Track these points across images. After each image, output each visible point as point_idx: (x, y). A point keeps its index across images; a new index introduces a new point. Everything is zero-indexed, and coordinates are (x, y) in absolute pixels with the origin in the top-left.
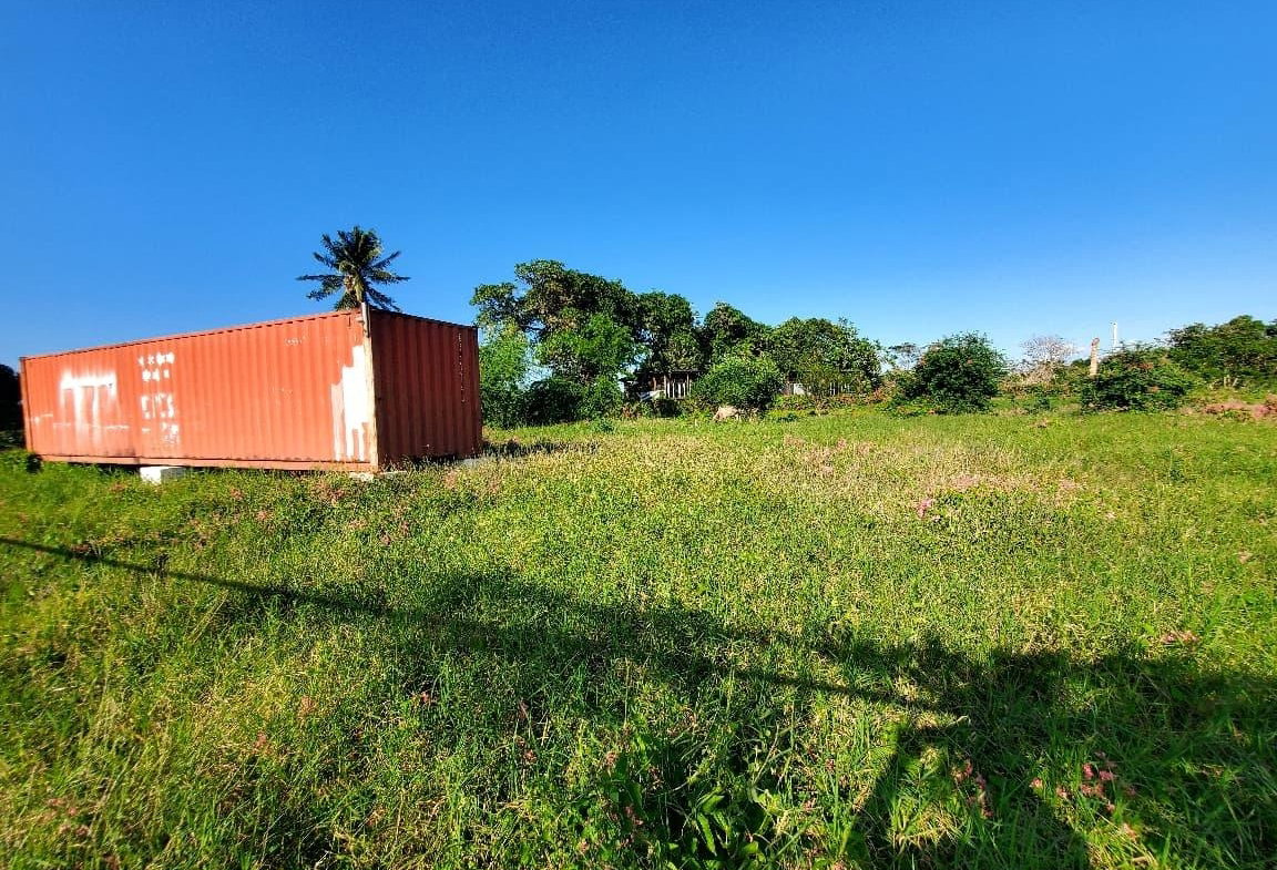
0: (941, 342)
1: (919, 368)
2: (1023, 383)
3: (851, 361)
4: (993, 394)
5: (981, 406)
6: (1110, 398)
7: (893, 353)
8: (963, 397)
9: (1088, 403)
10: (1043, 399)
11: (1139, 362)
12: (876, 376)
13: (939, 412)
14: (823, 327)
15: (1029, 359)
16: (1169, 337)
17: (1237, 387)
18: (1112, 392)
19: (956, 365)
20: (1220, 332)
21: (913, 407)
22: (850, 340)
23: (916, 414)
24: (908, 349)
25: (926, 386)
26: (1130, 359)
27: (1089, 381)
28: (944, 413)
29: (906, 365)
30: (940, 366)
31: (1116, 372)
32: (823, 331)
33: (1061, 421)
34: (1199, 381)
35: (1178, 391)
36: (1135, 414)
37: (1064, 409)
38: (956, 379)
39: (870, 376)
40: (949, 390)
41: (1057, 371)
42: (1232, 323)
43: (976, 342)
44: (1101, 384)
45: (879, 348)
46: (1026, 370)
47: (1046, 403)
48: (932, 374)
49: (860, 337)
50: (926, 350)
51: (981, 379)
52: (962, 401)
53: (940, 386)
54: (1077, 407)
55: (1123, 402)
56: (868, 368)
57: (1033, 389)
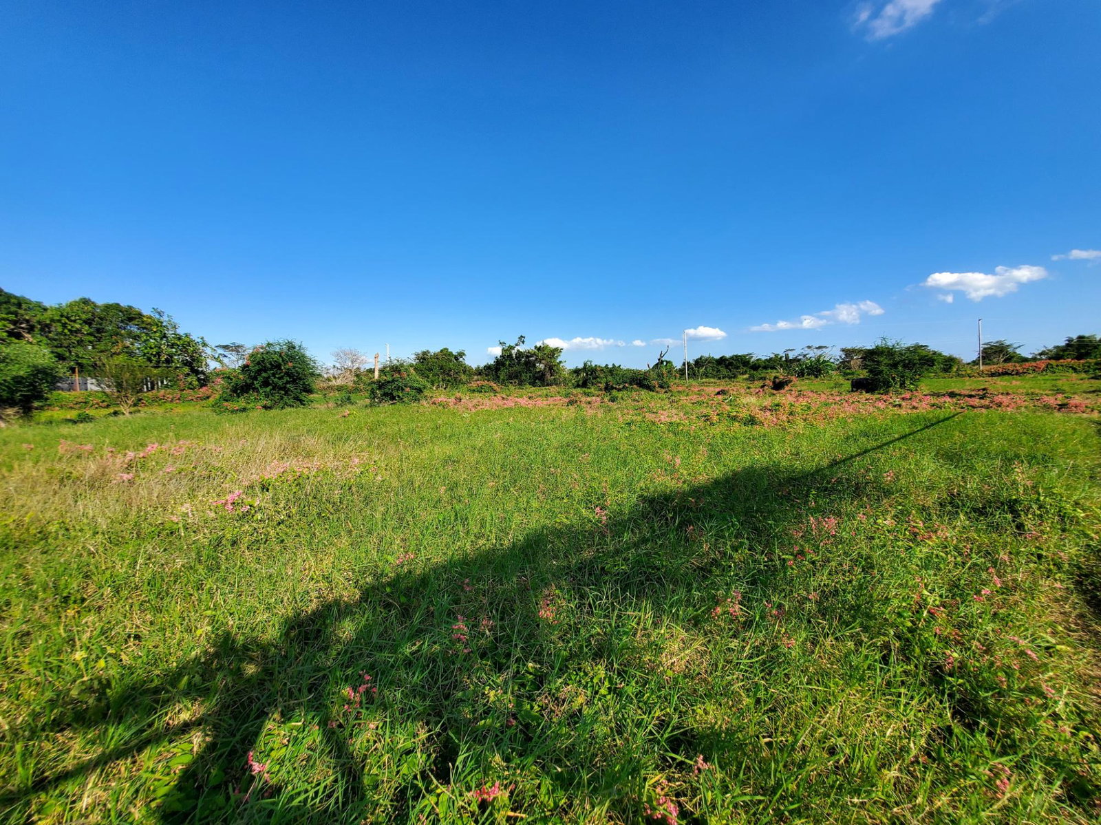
0: (264, 346)
1: (245, 368)
2: (334, 383)
3: (171, 356)
4: (310, 391)
5: (301, 402)
6: (385, 395)
7: (220, 351)
8: (286, 394)
9: (374, 398)
10: (347, 396)
11: (399, 372)
12: (203, 373)
13: (265, 407)
14: (131, 316)
15: (338, 365)
16: (414, 357)
17: (445, 389)
18: (386, 390)
19: (278, 366)
20: (436, 356)
21: (241, 403)
22: (170, 333)
23: (244, 410)
24: (236, 349)
25: (253, 384)
26: (396, 369)
27: (374, 383)
28: (270, 408)
29: (233, 363)
30: (265, 367)
31: (389, 378)
32: (130, 319)
33: (358, 411)
34: (429, 385)
35: (420, 391)
36: (399, 405)
37: (360, 403)
38: (279, 378)
39: (196, 372)
40: (274, 389)
41: (357, 376)
42: (442, 351)
43: (294, 348)
44: (381, 385)
45: (205, 345)
46: (336, 373)
47: (349, 399)
48: (259, 372)
49: (181, 331)
50: (251, 351)
51: (300, 379)
52: (286, 397)
53: (266, 383)
54: (368, 401)
55: (393, 398)
56: (193, 365)
57: (340, 389)
